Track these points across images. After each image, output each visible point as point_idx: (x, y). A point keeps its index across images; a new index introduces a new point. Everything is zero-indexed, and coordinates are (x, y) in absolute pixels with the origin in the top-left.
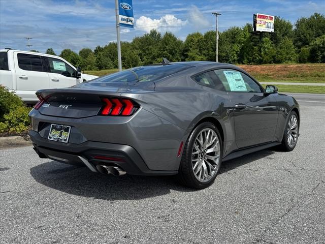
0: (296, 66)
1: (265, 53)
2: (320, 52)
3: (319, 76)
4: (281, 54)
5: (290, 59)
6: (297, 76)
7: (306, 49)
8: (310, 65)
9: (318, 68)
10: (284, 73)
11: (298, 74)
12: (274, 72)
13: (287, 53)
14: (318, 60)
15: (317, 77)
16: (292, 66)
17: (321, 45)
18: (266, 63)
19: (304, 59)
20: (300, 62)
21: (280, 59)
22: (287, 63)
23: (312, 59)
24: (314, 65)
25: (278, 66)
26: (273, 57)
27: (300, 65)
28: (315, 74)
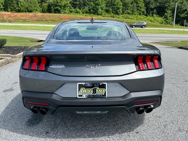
0: (41, 14)
1: (21, 6)
2: (52, 7)
3: (55, 21)
4: (31, 7)
5: (36, 10)
6: (43, 21)
7: (45, 5)
8: (48, 14)
9: (53, 16)
10: (35, 18)
11: (43, 19)
12: (29, 18)
13: (35, 6)
14: (52, 11)
15: (54, 22)
16: (39, 14)
17: (53, 3)
18: (22, 12)
19: (45, 11)
20: (43, 12)
21: (31, 10)
22: (36, 12)
23: (49, 11)
24: (51, 14)
25: (31, 14)
26: (27, 8)
27: (43, 14)
28: (52, 20)
